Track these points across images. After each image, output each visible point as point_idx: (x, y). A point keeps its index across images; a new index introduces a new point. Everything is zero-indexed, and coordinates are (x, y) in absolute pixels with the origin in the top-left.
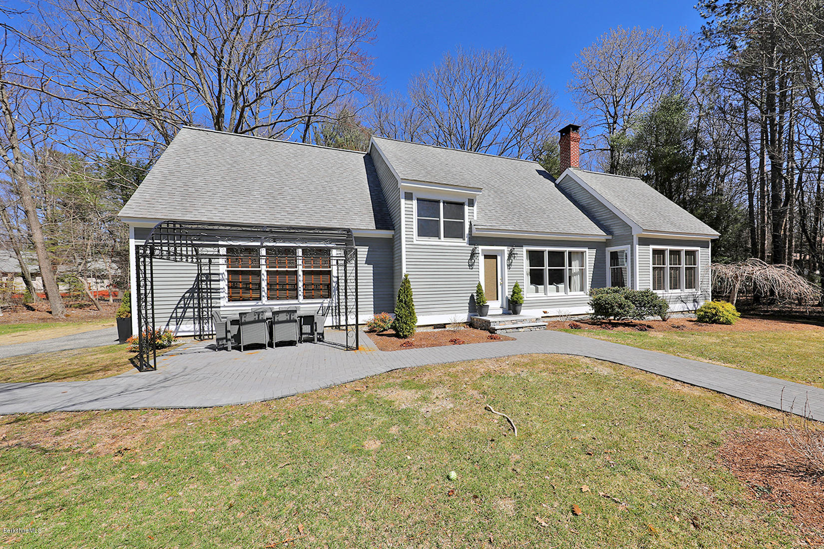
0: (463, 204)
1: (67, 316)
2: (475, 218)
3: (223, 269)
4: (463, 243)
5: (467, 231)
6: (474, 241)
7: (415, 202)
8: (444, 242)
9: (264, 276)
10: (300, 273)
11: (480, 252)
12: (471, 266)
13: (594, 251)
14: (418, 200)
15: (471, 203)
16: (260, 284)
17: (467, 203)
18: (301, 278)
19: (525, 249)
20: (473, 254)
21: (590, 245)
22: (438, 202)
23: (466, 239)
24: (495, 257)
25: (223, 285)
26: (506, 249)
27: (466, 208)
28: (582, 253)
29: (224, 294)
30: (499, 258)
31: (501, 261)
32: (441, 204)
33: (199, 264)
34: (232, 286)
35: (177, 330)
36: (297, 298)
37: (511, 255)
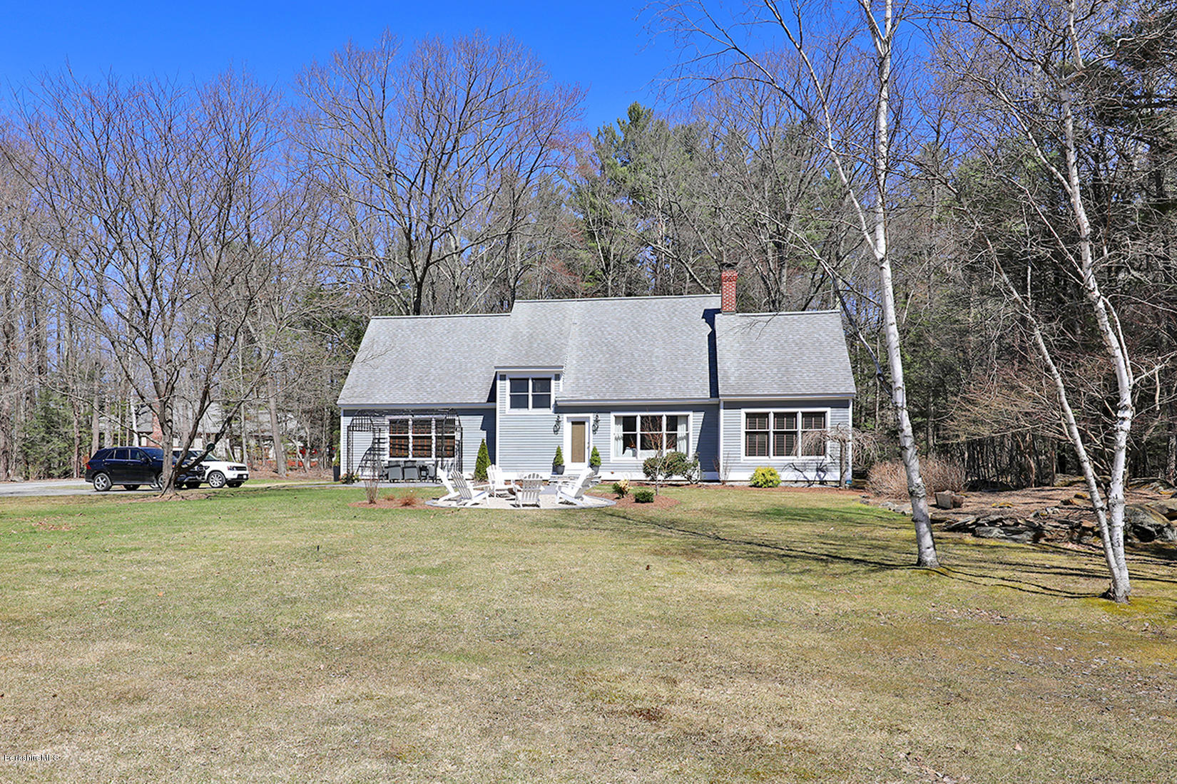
0: (550, 379)
1: (287, 475)
2: (561, 390)
3: (387, 435)
4: (549, 412)
5: (553, 402)
6: (559, 409)
7: (508, 383)
8: (531, 411)
9: (411, 440)
10: (434, 438)
11: (565, 419)
12: (556, 431)
13: (702, 414)
14: (511, 379)
15: (558, 377)
16: (408, 446)
17: (554, 377)
18: (434, 441)
19: (612, 415)
20: (558, 422)
21: (695, 408)
22: (528, 379)
23: (552, 409)
24: (584, 423)
25: (387, 446)
26: (592, 416)
27: (553, 382)
28: (687, 416)
29: (387, 452)
30: (587, 424)
31: (588, 427)
32: (530, 382)
33: (374, 432)
34: (392, 447)
35: (362, 475)
36: (431, 457)
37: (597, 421)
